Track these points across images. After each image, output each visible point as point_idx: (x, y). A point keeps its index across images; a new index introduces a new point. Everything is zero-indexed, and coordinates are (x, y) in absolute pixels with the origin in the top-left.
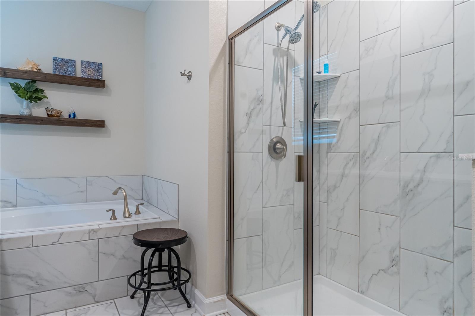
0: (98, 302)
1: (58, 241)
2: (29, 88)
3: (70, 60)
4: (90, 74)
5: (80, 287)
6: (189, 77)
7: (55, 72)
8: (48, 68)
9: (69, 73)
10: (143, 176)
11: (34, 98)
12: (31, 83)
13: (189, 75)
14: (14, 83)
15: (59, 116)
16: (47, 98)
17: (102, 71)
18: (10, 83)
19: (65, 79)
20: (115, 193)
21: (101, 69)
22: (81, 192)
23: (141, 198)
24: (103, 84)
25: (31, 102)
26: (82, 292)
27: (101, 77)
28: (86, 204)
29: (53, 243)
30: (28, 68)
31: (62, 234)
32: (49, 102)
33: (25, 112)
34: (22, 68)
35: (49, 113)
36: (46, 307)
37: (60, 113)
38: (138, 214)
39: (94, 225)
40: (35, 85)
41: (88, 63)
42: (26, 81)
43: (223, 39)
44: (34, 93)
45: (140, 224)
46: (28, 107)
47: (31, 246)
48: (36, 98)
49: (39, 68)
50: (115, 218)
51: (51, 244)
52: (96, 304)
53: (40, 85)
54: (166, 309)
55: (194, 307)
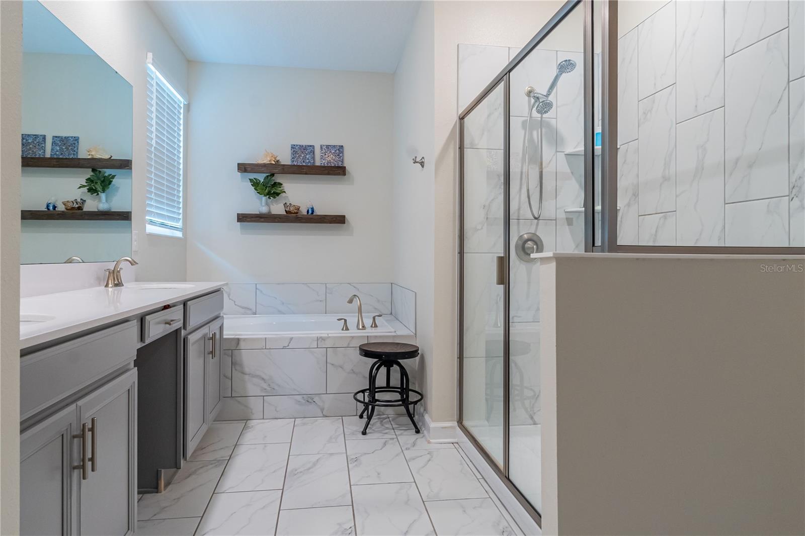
0: (327, 417)
1: (288, 346)
2: (268, 183)
3: (308, 146)
4: (330, 159)
5: (309, 397)
6: (422, 164)
7: (293, 161)
8: (286, 159)
9: (308, 161)
10: (392, 284)
11: (272, 194)
12: (269, 177)
13: (422, 162)
14: (255, 179)
15: (297, 213)
16: (285, 192)
17: (343, 155)
18: (250, 179)
19: (303, 169)
20: (351, 301)
21: (342, 152)
22: (321, 301)
23: (390, 313)
24: (343, 171)
25: (269, 198)
26: (310, 402)
27: (342, 162)
28: (326, 316)
29: (284, 347)
30: (266, 161)
31: (291, 339)
32: (287, 197)
33: (264, 210)
34: (260, 162)
35: (287, 210)
36: (277, 412)
37: (298, 209)
38: (374, 327)
39: (323, 333)
40: (273, 178)
41: (328, 147)
42: (265, 175)
43: (455, 119)
44: (272, 188)
45: (370, 336)
46: (267, 204)
47: (264, 348)
48: (274, 193)
49: (278, 159)
50: (347, 329)
51: (282, 347)
52: (324, 418)
53: (278, 179)
54: (393, 431)
55: (423, 433)
